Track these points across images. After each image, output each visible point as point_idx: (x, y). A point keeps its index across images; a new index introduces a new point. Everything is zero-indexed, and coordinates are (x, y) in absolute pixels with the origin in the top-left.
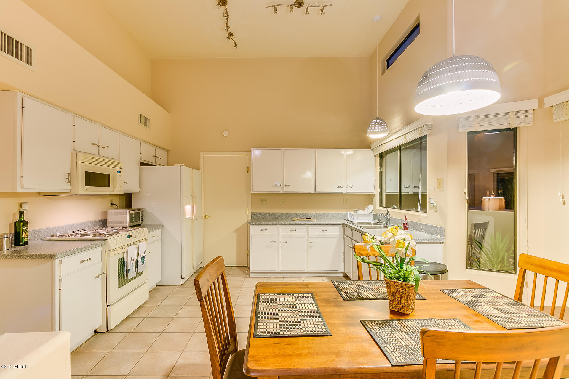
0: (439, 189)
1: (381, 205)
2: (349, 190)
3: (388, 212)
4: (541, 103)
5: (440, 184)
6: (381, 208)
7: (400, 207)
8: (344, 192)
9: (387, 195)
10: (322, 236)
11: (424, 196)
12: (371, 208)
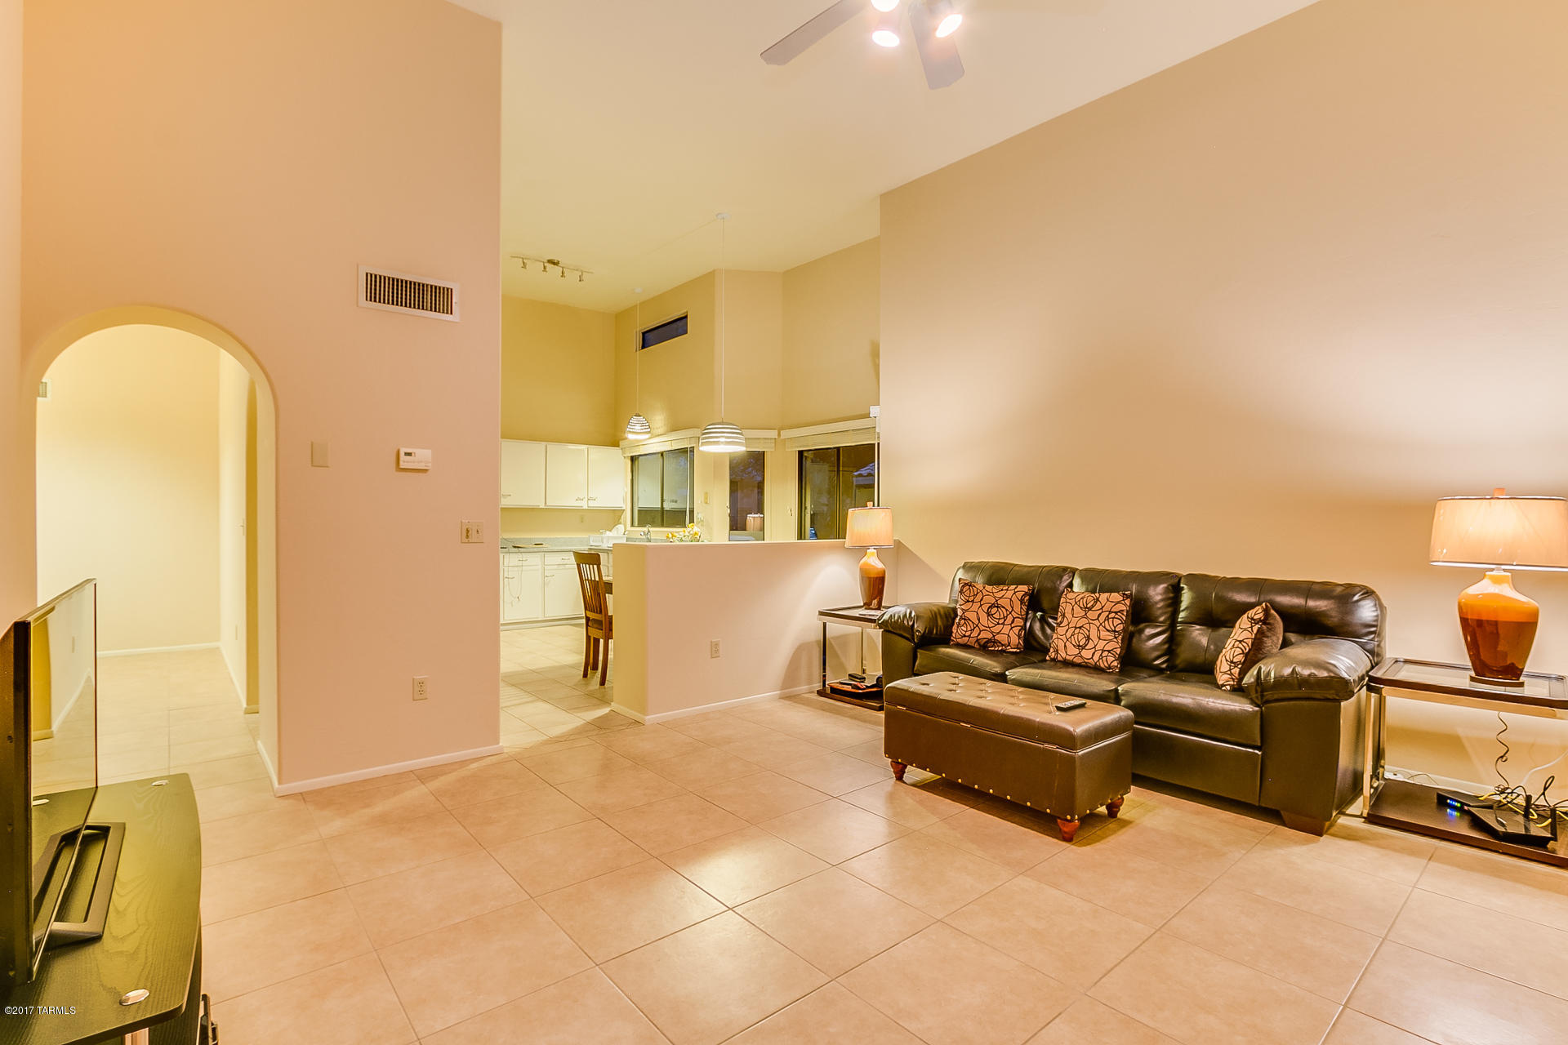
0: (706, 503)
1: (632, 525)
2: (592, 504)
3: (649, 531)
4: (779, 435)
5: (707, 498)
6: (633, 529)
7: (662, 525)
8: (585, 507)
9: (640, 511)
10: (562, 567)
11: (692, 512)
12: (621, 527)
